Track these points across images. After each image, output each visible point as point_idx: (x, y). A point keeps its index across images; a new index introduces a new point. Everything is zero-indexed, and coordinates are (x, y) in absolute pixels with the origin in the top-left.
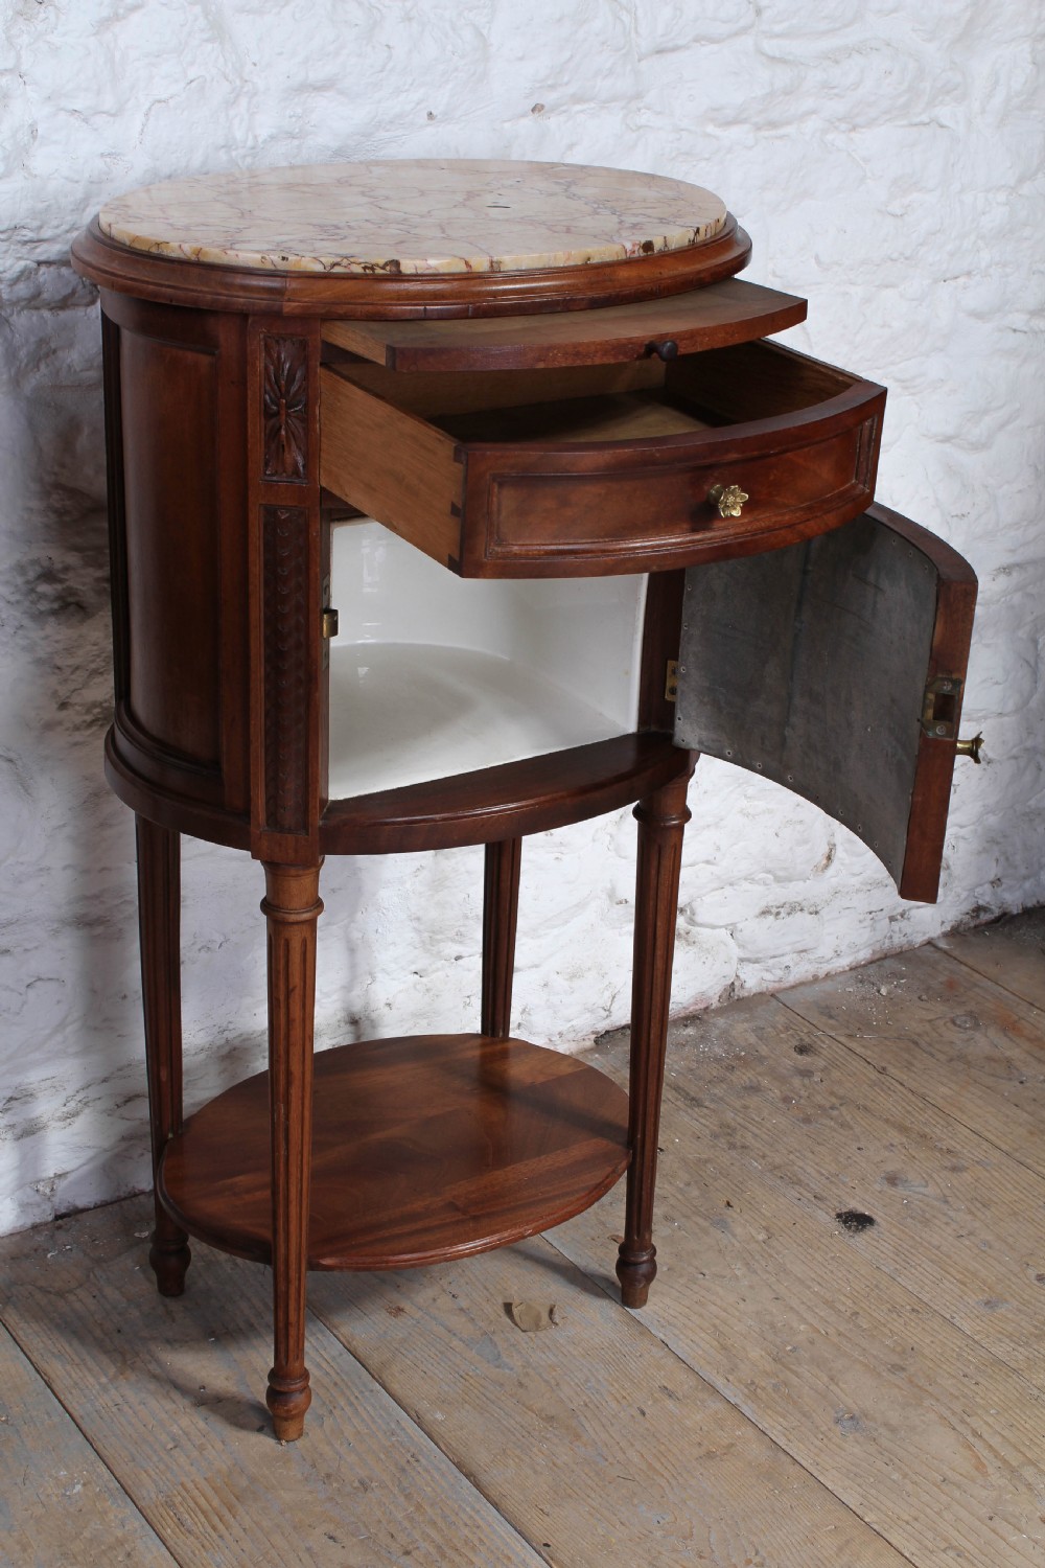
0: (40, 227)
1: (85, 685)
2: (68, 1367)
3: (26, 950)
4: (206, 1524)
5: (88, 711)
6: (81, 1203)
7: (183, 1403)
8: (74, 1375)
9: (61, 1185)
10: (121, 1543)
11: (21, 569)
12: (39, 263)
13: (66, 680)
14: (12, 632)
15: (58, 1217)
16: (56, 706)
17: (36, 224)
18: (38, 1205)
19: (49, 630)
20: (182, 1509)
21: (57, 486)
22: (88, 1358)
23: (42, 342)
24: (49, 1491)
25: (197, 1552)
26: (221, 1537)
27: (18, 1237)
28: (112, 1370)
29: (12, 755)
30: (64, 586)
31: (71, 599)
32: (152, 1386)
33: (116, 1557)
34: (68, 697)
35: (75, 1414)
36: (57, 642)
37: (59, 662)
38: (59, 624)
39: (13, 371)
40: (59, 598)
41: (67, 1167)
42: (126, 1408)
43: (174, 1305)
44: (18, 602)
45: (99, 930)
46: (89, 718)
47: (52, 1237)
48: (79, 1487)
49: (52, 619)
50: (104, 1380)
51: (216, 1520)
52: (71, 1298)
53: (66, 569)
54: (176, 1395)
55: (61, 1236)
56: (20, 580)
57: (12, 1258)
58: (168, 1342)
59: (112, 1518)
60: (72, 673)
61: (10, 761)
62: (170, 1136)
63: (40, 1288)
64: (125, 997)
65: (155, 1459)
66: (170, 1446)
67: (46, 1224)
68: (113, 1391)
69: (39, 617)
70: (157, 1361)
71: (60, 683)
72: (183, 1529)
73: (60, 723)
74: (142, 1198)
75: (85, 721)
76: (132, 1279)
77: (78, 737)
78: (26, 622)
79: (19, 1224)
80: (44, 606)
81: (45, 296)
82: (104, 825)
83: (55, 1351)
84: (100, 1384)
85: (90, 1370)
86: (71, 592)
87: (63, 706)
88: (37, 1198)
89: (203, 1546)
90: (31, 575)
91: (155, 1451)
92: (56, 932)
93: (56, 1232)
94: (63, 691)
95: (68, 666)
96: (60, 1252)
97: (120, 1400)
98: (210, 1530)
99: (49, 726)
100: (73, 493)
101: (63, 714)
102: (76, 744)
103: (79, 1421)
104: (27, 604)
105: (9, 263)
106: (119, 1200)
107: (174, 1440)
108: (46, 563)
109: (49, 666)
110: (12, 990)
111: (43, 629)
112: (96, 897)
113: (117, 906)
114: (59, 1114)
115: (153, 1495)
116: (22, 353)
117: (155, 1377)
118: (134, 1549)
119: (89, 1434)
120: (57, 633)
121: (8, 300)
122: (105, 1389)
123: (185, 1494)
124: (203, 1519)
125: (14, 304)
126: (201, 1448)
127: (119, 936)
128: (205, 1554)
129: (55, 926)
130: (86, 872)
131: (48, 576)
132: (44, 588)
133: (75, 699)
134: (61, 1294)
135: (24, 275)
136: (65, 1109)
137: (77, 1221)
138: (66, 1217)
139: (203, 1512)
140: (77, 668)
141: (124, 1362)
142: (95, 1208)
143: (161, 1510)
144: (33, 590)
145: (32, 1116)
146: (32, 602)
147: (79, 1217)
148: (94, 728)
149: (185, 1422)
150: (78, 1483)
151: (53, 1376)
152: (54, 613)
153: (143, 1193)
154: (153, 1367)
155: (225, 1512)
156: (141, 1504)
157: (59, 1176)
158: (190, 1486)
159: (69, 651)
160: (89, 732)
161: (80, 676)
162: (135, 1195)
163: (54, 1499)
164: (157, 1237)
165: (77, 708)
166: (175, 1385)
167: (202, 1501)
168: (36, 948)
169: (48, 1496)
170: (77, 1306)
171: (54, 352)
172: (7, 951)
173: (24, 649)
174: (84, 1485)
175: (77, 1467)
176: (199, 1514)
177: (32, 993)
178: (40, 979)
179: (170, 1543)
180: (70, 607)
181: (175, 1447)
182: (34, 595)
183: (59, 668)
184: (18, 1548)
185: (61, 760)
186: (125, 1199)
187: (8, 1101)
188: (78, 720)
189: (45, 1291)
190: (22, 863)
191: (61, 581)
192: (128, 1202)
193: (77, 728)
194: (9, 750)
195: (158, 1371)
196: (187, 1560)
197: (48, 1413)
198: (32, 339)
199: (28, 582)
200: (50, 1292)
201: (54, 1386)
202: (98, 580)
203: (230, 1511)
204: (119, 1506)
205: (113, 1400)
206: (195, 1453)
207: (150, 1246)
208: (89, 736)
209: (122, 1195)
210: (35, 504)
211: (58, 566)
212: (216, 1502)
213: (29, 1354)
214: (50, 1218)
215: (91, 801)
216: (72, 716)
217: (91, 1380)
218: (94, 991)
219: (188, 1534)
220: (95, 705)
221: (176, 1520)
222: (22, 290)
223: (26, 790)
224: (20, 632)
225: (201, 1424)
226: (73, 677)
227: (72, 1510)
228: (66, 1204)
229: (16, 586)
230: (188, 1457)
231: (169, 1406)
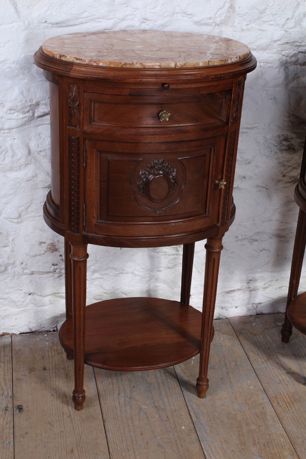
0: (302, 42)
1: (291, 171)
2: (254, 355)
3: (262, 241)
4: (285, 405)
5: (290, 179)
6: (264, 312)
7: (284, 372)
8: (255, 357)
9: (260, 306)
10: (262, 404)
11: (279, 136)
12: (299, 52)
13: (286, 169)
14: (274, 154)
15: (257, 314)
16: (282, 176)
17: (300, 41)
18: (253, 310)
19: (284, 155)
20: (279, 400)
21: (293, 115)
22: (260, 354)
23: (296, 74)
24: (245, 386)
25: (281, 412)
26: (289, 410)
27: (246, 317)
28: (266, 358)
29: (268, 187)
30: (290, 143)
31: (291, 147)
32: (276, 365)
33: (260, 407)
34: (286, 174)
35: (254, 368)
36: (285, 158)
37: (285, 164)
38: (287, 153)
39: (287, 82)
40: (288, 146)
41: (262, 301)
42: (268, 369)
43: (285, 344)
44: (277, 146)
45: (282, 239)
46: (290, 180)
47: (255, 319)
48: (252, 387)
49: (285, 152)
50: (263, 360)
51: (288, 405)
52: (258, 337)
53: (292, 138)
54: (282, 369)
55: (257, 320)
56: (278, 140)
57: (243, 323)
58: (282, 354)
59: (260, 397)
60: (288, 167)
61: (267, 189)
62: (293, 299)
63: (250, 332)
64: (286, 259)
65: (274, 385)
66: (279, 382)
67: (254, 315)
68: (265, 364)
69: (282, 151)
70: (278, 359)
71: (284, 170)
72: (279, 405)
73: (282, 181)
74: (281, 314)
75: (289, 181)
76: (275, 335)
77: (287, 185)
78: (278, 152)
79: (247, 314)
80: (284, 148)
81: (299, 61)
82: (289, 210)
83: (251, 350)
84: (262, 361)
85: (260, 357)
86: (292, 145)
87: (284, 176)
88: (253, 308)
89: (284, 411)
90: (282, 139)
91: (274, 383)
92: (271, 238)
93: (256, 318)
94: (285, 172)
95: (288, 165)
96: (256, 324)
97: (267, 367)
98: (286, 407)
99: (279, 181)
100: (297, 117)
101: (283, 178)
102: (285, 187)
103: (255, 370)
104: (279, 146)
105: (291, 51)
106: (274, 313)
107: (280, 381)
108: (286, 136)
109: (282, 164)
110: (256, 251)
111: (282, 154)
112: (283, 230)
113: (289, 233)
114: (262, 287)
115: (272, 394)
116: (290, 77)
117: (277, 363)
118: (265, 407)
119: (257, 374)
120: (286, 156)
121: (289, 62)
122: (263, 363)
123: (280, 396)
124: (285, 404)
125: (290, 63)
126: (287, 385)
127: (288, 242)
128: (284, 413)
129: (271, 236)
130: (282, 222)
131: (286, 139)
132: (284, 143)
133: (288, 175)
134: (255, 335)
135: (295, 55)
136: (264, 286)
137: (262, 316)
138: (259, 315)
139: (285, 402)
140: (290, 166)
141: (269, 357)
142: (267, 314)
143: (273, 398)
144: (281, 143)
145: (255, 286)
146: (281, 146)
147: (263, 315)
148: (291, 183)
149: (284, 377)
150: (252, 386)
151: (250, 356)
152: (286, 150)
153: (281, 313)
154: (277, 360)
155: (291, 403)
156: (268, 395)
157: (259, 303)
158: (282, 394)
159: (288, 161)
160: (290, 184)
161: (290, 169)
162: (279, 313)
163: (245, 388)
164: (284, 326)
165: (288, 177)
166: (282, 366)
167: (285, 399)
168: (265, 241)
169: (244, 387)
170: (259, 339)
171: (299, 77)
172: (257, 240)
173: (276, 159)
174: (254, 387)
175: (253, 381)
176: (284, 402)
177: (261, 253)
178: (264, 249)
179: (275, 408)
180: (291, 149)
181: (280, 383)
182: (281, 144)
183: (285, 165)
184: (234, 398)
185: (281, 191)
186: (276, 313)
187: (250, 281)
188: (287, 180)
189: (251, 333)
190: (265, 217)
191: (289, 141)
192: (277, 314)
193: (287, 183)
194: (267, 186)
195: (278, 362)
196: (279, 413)
197: (247, 366)
198: (294, 73)
199: (280, 141)
200: (252, 334)
201: (250, 359)
202: (300, 142)
203: (292, 403)
204: (262, 394)
205: (265, 366)
206: (285, 386)
207: (281, 328)
208: (290, 185)
209: (275, 312)
210: (286, 119)
211: (289, 137)
212: (289, 400)
213: (244, 349)
214: (255, 314)
215: (287, 203)
216: (286, 179)
217: (260, 360)
218: (278, 256)
219: (280, 407)
220: (293, 177)
221: (277, 402)
222: (293, 59)
223: (270, 198)
224: (276, 154)
225: (288, 379)
226: (288, 168)
227: (250, 392)
228: (260, 311)
229: (277, 141)
230: (283, 386)
231: (280, 372)
